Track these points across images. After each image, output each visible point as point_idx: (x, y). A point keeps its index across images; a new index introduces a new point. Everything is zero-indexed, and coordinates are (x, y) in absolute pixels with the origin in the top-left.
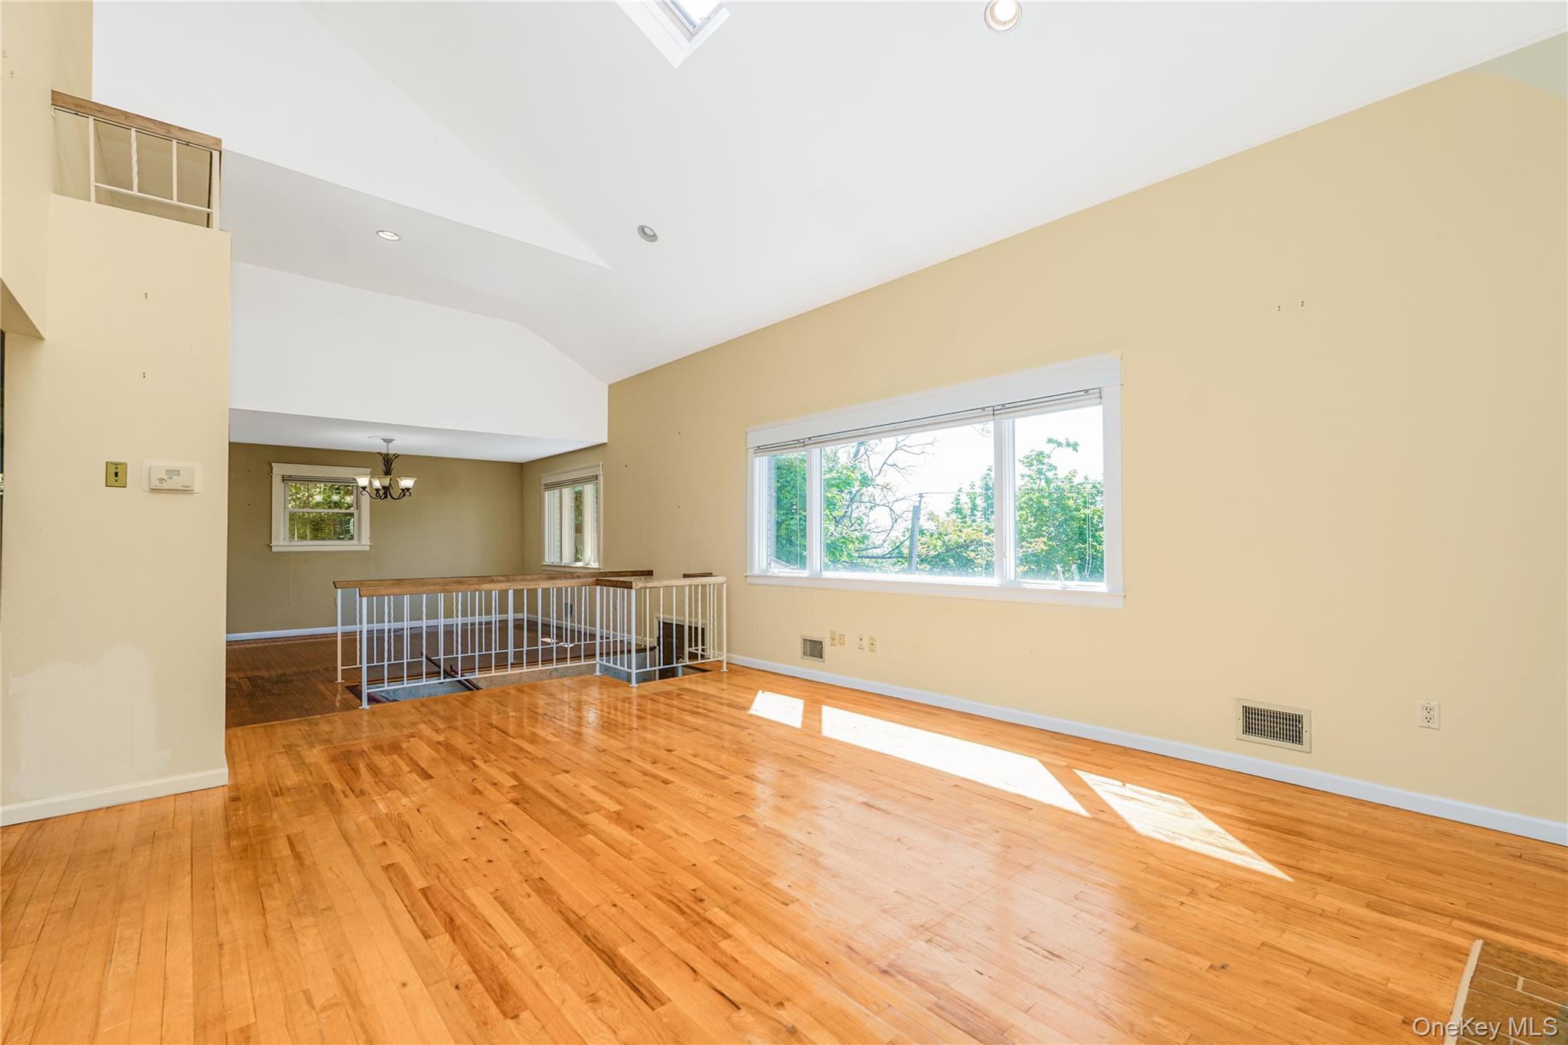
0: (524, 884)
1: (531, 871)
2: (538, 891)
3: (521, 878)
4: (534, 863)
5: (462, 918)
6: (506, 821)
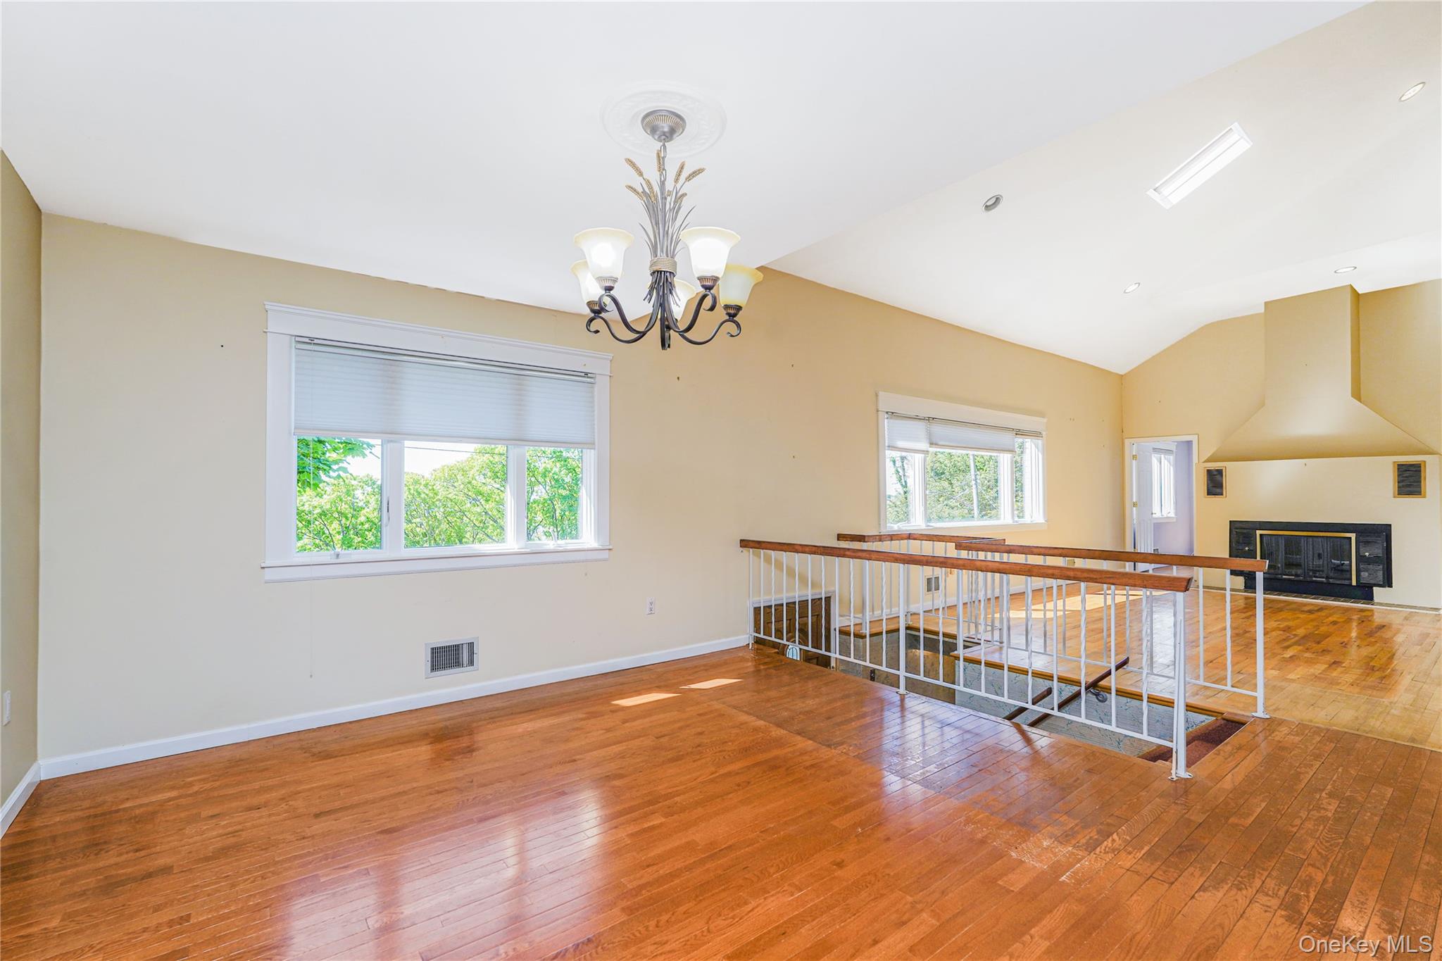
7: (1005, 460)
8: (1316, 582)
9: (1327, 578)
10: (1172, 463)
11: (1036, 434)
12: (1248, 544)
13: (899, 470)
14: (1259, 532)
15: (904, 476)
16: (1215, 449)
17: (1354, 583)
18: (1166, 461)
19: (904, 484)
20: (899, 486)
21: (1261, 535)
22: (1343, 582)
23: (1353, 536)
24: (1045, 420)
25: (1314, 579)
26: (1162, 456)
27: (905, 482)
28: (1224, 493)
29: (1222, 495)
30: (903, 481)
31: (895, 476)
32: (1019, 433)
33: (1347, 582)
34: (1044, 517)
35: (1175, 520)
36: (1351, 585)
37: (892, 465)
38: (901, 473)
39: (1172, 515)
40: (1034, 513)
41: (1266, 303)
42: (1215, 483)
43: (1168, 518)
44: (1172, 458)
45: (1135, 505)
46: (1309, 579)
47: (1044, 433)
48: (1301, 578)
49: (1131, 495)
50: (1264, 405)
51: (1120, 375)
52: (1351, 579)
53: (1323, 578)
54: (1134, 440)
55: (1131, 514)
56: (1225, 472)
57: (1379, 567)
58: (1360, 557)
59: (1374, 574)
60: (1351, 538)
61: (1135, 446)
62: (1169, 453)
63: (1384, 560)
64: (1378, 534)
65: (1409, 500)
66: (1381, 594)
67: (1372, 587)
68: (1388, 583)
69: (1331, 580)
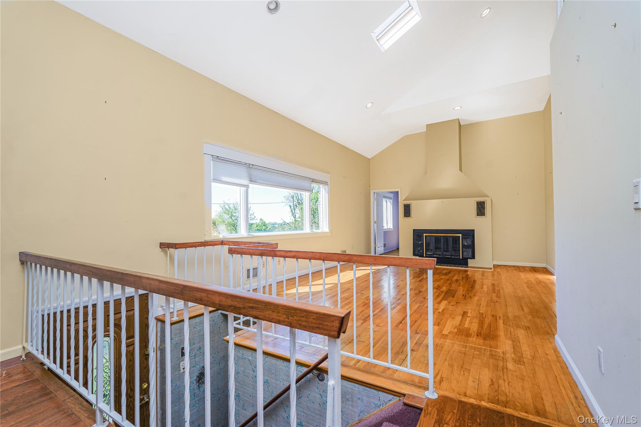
7: (306, 196)
8: (446, 257)
9: (451, 256)
10: (391, 203)
11: (325, 183)
12: (420, 240)
13: (293, 210)
14: (425, 235)
15: (295, 213)
16: (408, 194)
17: (461, 258)
18: (389, 203)
19: (295, 216)
20: (292, 217)
21: (425, 236)
22: (457, 257)
23: (460, 235)
24: (330, 175)
25: (446, 256)
26: (388, 200)
27: (295, 215)
28: (411, 216)
29: (410, 217)
30: (294, 215)
31: (291, 213)
32: (314, 181)
33: (458, 257)
34: (329, 228)
35: (393, 230)
36: (460, 258)
37: (290, 208)
38: (293, 212)
39: (392, 227)
40: (324, 227)
41: (427, 125)
42: (407, 211)
43: (390, 229)
44: (391, 201)
45: (375, 222)
46: (444, 257)
47: (329, 183)
48: (441, 256)
49: (374, 217)
50: (426, 174)
51: (369, 159)
52: (460, 256)
53: (449, 256)
54: (375, 191)
55: (373, 227)
56: (411, 205)
57: (470, 250)
58: (463, 246)
59: (468, 253)
60: (460, 236)
61: (375, 194)
62: (390, 198)
63: (472, 247)
64: (469, 234)
65: (481, 218)
66: (471, 262)
67: (468, 259)
68: (473, 257)
69: (452, 257)
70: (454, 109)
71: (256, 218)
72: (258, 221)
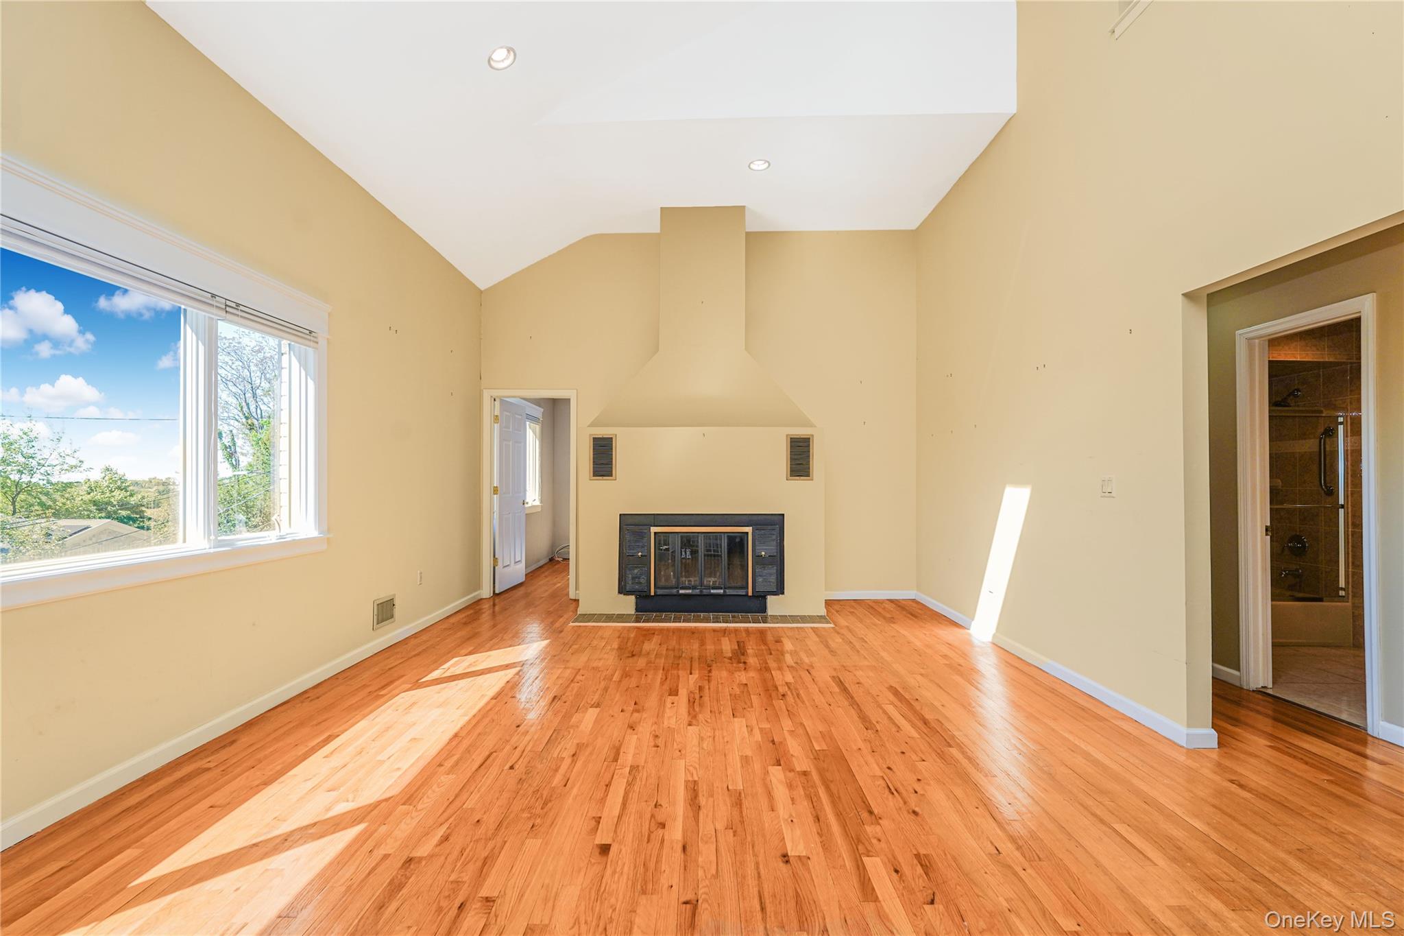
0: (879, 729)
1: (872, 736)
2: (870, 722)
3: (880, 734)
4: (869, 741)
5: (920, 724)
6: (887, 791)
8: (712, 594)
9: (723, 588)
12: (640, 548)
14: (654, 529)
16: (601, 408)
17: (750, 594)
18: (532, 432)
21: (655, 533)
22: (739, 593)
23: (749, 529)
25: (711, 591)
28: (615, 474)
29: (612, 476)
33: (742, 592)
34: (321, 523)
36: (747, 592)
39: (537, 503)
41: (662, 209)
42: (603, 458)
43: (532, 507)
44: (538, 428)
45: (495, 490)
46: (705, 592)
48: (698, 591)
49: (492, 474)
50: (657, 349)
51: (481, 290)
52: (747, 587)
53: (720, 588)
54: (496, 393)
55: (491, 505)
56: (614, 440)
57: (774, 570)
58: (757, 557)
59: (767, 578)
60: (747, 533)
61: (497, 403)
62: (533, 419)
63: (778, 561)
64: (772, 526)
65: (800, 484)
66: (774, 605)
67: (764, 598)
68: (780, 590)
69: (727, 591)
70: (749, 166)
71: (85, 466)
72: (96, 476)
